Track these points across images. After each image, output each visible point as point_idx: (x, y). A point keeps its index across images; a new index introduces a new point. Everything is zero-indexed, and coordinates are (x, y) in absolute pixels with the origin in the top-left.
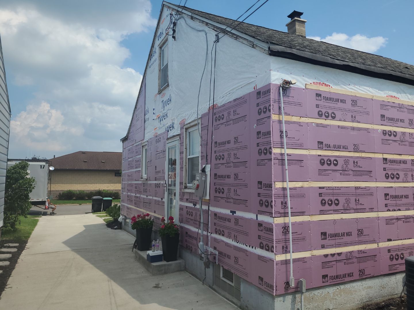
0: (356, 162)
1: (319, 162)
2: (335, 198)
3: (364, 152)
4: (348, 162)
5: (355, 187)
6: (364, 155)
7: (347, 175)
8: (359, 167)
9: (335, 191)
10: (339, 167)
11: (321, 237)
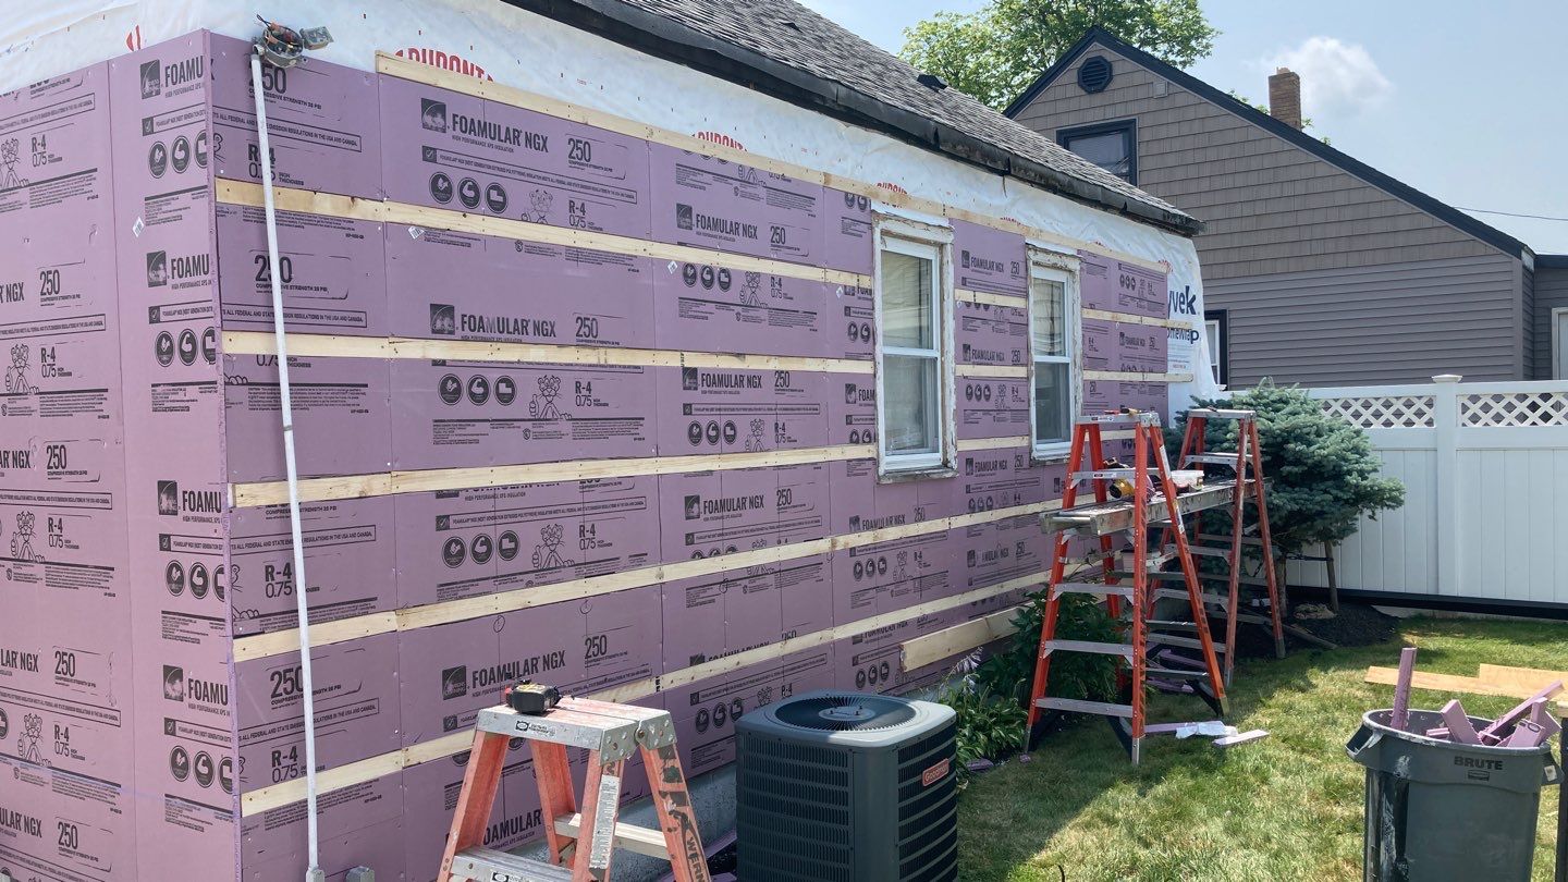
0: (584, 384)
1: (436, 389)
2: (502, 530)
3: (616, 345)
4: (556, 385)
5: (582, 482)
6: (615, 357)
7: (549, 436)
8: (598, 403)
9: (501, 504)
10: (518, 409)
11: (445, 687)
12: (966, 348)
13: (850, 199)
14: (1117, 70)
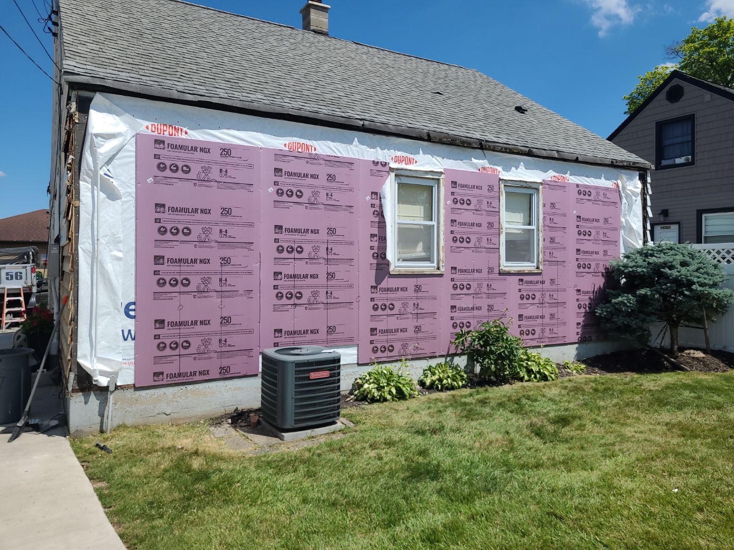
0: (224, 230)
2: (183, 277)
4: (210, 230)
7: (206, 247)
8: (230, 237)
9: (183, 268)
10: (192, 238)
11: (155, 325)
12: (453, 221)
13: (375, 163)
14: (685, 90)
